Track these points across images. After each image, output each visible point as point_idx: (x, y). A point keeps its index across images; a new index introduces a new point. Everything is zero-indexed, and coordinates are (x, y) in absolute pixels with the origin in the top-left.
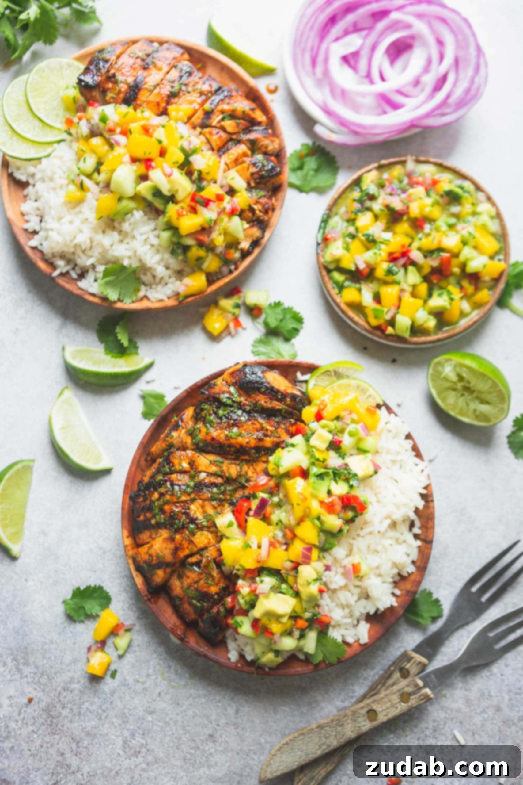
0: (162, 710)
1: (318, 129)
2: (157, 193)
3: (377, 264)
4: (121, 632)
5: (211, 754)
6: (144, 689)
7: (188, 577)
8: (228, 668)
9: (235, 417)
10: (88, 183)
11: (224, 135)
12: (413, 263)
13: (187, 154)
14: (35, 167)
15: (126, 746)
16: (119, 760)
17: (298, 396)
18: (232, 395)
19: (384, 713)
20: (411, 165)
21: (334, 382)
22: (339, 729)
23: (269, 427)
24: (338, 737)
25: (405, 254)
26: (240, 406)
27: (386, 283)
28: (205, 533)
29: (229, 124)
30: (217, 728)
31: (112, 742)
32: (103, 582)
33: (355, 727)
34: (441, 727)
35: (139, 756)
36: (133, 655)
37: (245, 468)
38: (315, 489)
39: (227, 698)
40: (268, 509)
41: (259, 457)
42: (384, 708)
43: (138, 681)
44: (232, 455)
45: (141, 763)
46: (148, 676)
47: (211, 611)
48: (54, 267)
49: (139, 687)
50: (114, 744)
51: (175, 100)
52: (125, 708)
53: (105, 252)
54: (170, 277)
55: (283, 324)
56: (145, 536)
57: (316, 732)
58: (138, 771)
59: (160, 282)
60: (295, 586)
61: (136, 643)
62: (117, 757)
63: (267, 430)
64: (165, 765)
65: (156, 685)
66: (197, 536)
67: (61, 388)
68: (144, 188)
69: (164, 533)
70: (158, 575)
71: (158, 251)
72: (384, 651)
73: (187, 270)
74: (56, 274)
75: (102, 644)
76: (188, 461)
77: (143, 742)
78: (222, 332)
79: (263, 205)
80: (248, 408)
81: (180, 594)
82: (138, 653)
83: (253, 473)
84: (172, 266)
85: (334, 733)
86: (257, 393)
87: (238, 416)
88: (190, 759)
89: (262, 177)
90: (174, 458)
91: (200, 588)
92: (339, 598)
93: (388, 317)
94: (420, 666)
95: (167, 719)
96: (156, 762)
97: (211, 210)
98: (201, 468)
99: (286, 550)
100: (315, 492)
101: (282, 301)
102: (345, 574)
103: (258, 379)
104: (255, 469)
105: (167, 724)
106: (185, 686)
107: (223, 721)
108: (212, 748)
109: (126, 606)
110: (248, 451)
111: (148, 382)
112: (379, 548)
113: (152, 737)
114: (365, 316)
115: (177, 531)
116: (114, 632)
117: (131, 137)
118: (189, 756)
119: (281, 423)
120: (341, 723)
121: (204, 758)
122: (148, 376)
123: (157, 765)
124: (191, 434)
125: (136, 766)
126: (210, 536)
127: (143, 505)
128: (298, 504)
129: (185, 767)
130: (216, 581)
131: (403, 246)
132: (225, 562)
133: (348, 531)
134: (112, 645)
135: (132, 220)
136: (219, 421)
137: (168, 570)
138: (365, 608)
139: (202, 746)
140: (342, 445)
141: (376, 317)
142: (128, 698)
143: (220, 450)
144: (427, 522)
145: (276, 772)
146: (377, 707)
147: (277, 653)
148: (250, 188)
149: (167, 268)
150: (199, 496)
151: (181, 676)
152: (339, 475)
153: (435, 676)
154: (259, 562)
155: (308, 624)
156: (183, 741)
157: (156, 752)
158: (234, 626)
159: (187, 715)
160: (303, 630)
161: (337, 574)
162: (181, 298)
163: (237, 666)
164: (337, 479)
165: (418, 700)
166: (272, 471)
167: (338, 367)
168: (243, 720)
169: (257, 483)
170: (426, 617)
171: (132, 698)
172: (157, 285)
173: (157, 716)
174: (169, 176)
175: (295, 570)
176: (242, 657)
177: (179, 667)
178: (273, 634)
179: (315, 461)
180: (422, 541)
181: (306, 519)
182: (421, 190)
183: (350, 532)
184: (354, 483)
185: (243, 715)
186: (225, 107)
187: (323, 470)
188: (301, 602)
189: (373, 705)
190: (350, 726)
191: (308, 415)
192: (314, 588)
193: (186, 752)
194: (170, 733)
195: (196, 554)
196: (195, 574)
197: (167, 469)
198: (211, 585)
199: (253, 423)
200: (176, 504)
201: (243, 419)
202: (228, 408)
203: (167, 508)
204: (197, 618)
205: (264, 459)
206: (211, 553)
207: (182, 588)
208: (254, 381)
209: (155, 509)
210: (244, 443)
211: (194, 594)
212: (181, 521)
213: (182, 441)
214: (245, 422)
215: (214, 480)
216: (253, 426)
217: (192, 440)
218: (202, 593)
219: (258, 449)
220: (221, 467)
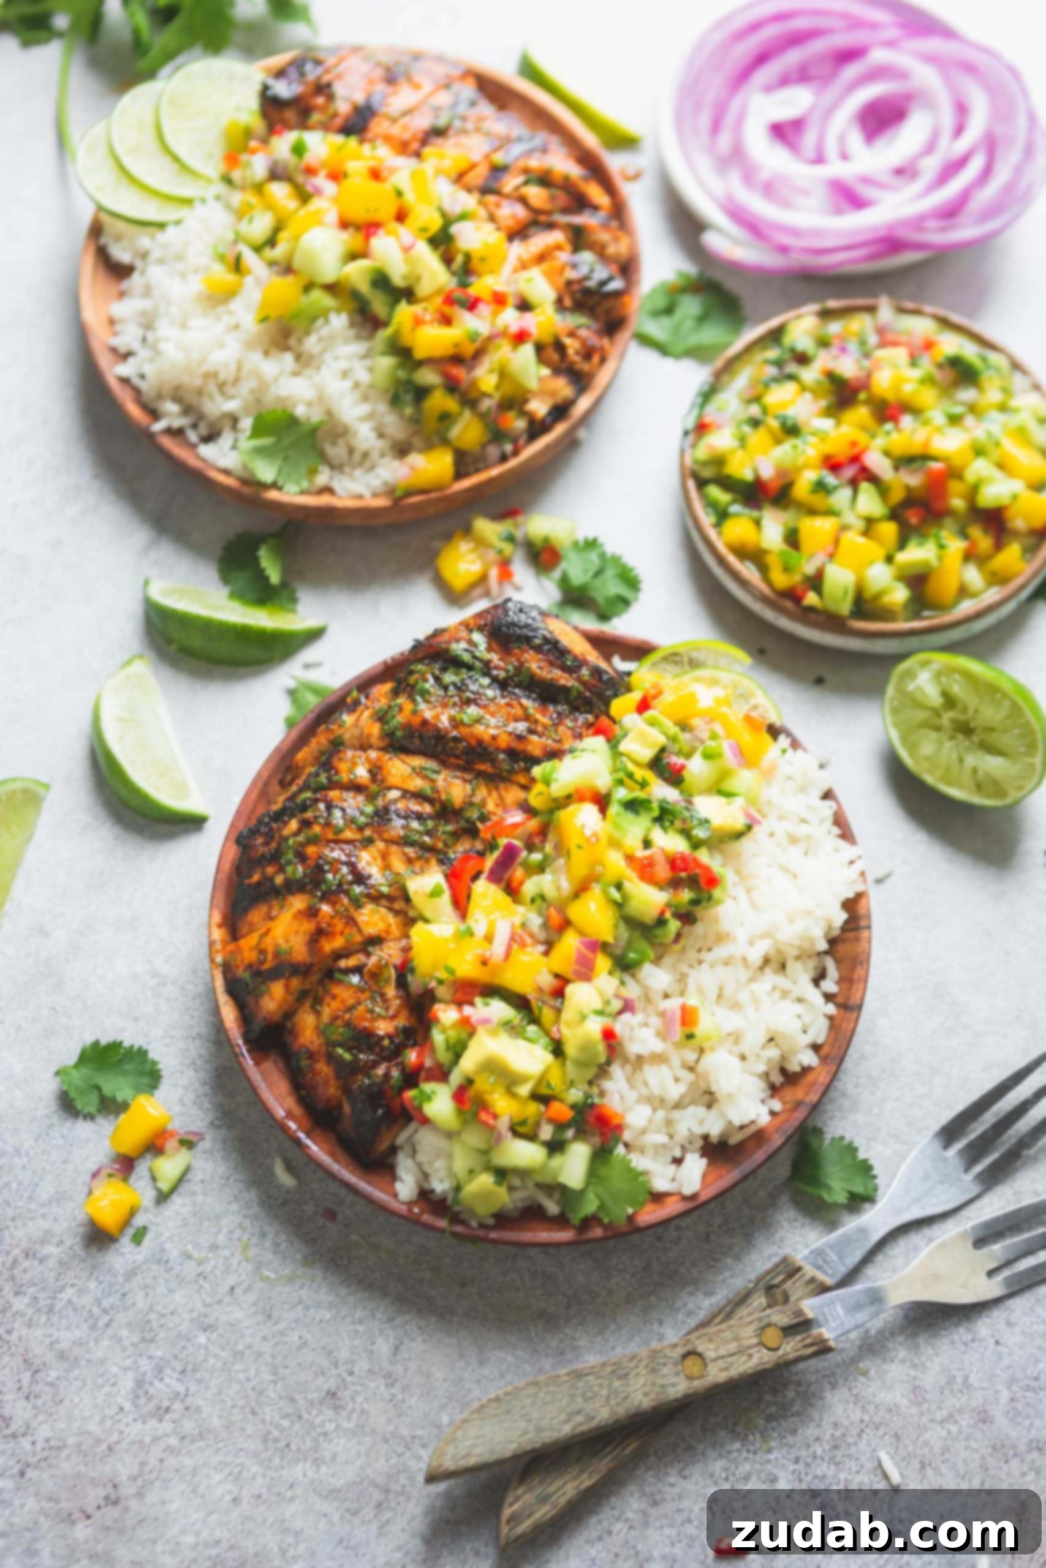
0: (232, 1325)
1: (712, 240)
2: (381, 281)
3: (799, 470)
4: (171, 1145)
5: (325, 1434)
6: (199, 1275)
7: (334, 997)
8: (391, 1212)
9: (474, 687)
10: (250, 258)
11: (521, 212)
12: (873, 479)
13: (448, 221)
14: (153, 237)
15: (141, 1392)
16: (119, 1421)
17: (607, 673)
18: (475, 645)
19: (721, 1364)
20: (886, 311)
21: (685, 673)
22: (617, 1383)
23: (539, 716)
24: (613, 1402)
25: (855, 459)
26: (487, 669)
27: (812, 512)
28: (383, 911)
29: (536, 194)
30: (349, 1379)
31: (112, 1381)
32: (148, 1043)
33: (653, 1384)
34: (850, 1440)
35: (167, 1417)
36: (187, 1200)
37: (482, 792)
38: (617, 827)
39: (378, 1316)
40: (519, 873)
41: (512, 772)
42: (722, 1352)
43: (189, 1257)
44: (457, 757)
45: (167, 1435)
46: (214, 1247)
47: (374, 1072)
48: (155, 414)
49: (191, 1269)
50: (114, 1385)
51: (439, 141)
52: (151, 1310)
53: (262, 387)
54: (382, 455)
55: (597, 583)
56: (256, 916)
57: (566, 1382)
58: (157, 1451)
59: (361, 464)
60: (554, 1029)
61: (197, 1175)
62: (117, 1414)
63: (536, 722)
64: (221, 1445)
65: (227, 1270)
66: (364, 911)
67: (126, 657)
68: (357, 273)
70: (271, 994)
71: (365, 398)
72: (738, 1258)
73: (417, 441)
74: (158, 426)
75: (126, 1164)
76: (367, 766)
77: (180, 1388)
78: (473, 586)
79: (584, 342)
80: (502, 674)
81: (312, 1042)
82: (199, 1198)
83: (497, 805)
84: (389, 431)
85: (605, 1392)
86: (525, 647)
87: (481, 686)
88: (276, 1440)
89: (587, 292)
90: (341, 759)
91: (356, 1022)
92: (646, 1084)
93: (810, 569)
94: (812, 1286)
95: (240, 1347)
96: (201, 1436)
97: (480, 316)
98: (392, 780)
99: (546, 953)
100: (617, 834)
101: (601, 540)
102: (663, 1035)
103: (530, 621)
104: (501, 798)
105: (238, 1355)
106: (291, 1279)
107: (363, 1366)
108: (330, 1420)
109: (190, 1097)
110: (491, 754)
111: (307, 666)
112: (744, 996)
113: (200, 1381)
114: (764, 568)
115: (327, 897)
116: (154, 1146)
117: (347, 184)
118: (276, 1433)
119: (567, 717)
120: (624, 1372)
121: (308, 1441)
122: (309, 654)
123: (202, 1444)
124: (381, 717)
125: (155, 1440)
126: (391, 919)
127: (262, 850)
128: (579, 847)
129: (264, 1455)
130: (391, 1012)
131: (854, 444)
132: (415, 963)
133: (678, 937)
134: (146, 1174)
135: (325, 331)
136: (441, 692)
137: (295, 982)
138: (701, 1122)
139: (309, 1413)
140: (686, 774)
141: (787, 569)
142: (161, 1289)
143: (436, 746)
144: (852, 969)
145: (465, 1457)
146: (709, 1350)
147: (501, 1174)
148: (559, 303)
149: (381, 435)
150: (380, 834)
151: (284, 1258)
152: (671, 818)
153: (843, 1307)
154: (484, 963)
155: (574, 1119)
156: (267, 1397)
157: (204, 1415)
158: (416, 1103)
159: (286, 1343)
160: (560, 1126)
161: (646, 1025)
162: (399, 493)
163: (410, 1210)
164: (667, 824)
165: (800, 1345)
166: (535, 799)
167: (698, 649)
168: (406, 1369)
169: (502, 820)
170: (837, 1189)
171: (172, 1291)
172: (354, 467)
173: (221, 1336)
174: (407, 249)
175: (559, 993)
176: (425, 1195)
177: (283, 1237)
178: (495, 1116)
179: (624, 778)
180: (839, 1006)
181: (594, 885)
182: (900, 354)
183: (682, 942)
184: (700, 833)
185: (410, 1358)
186: (534, 163)
187: (639, 794)
188: (563, 1065)
189: (697, 1342)
190: (641, 1381)
191: (622, 706)
192: (594, 1027)
193: (271, 1423)
194: (242, 1376)
195: (357, 952)
196: (351, 991)
197: (323, 778)
198: (380, 1017)
199: (508, 705)
200: (332, 845)
201: (490, 693)
202: (464, 671)
203: (311, 850)
204: (339, 1093)
205: (522, 779)
206: (390, 953)
207: (317, 1028)
208: (522, 624)
209: (286, 854)
210: (486, 738)
211: (342, 1034)
212: (338, 876)
213: (362, 733)
214: (493, 699)
215: (415, 807)
216: (509, 709)
217: (382, 729)
218: (360, 1032)
219: (513, 754)
220: (432, 781)
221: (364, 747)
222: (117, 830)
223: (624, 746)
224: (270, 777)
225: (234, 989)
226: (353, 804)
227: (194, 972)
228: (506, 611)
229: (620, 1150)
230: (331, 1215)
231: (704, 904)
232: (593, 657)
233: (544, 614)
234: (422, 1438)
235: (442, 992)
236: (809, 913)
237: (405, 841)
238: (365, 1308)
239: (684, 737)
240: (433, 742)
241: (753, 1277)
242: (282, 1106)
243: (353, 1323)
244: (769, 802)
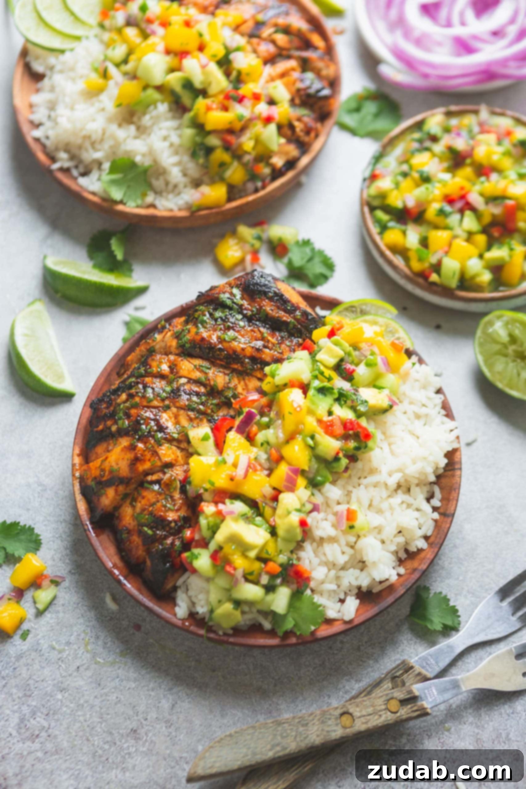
0: (77, 689)
1: (384, 70)
2: (188, 85)
3: (429, 202)
4: (45, 583)
5: (129, 754)
6: (59, 659)
7: (143, 498)
8: (173, 625)
9: (232, 320)
10: (113, 70)
11: (272, 48)
12: (473, 209)
13: (228, 51)
14: (57, 58)
15: (22, 725)
16: (9, 742)
17: (311, 315)
18: (234, 296)
19: (363, 720)
20: (484, 113)
21: (357, 318)
22: (301, 729)
23: (270, 338)
24: (298, 739)
25: (463, 197)
26: (240, 309)
27: (436, 227)
28: (174, 448)
29: (281, 39)
30: (144, 722)
31: (6, 718)
32: (35, 524)
33: (323, 730)
35: (37, 740)
36: (54, 616)
37: (235, 381)
38: (313, 403)
39: (163, 687)
40: (254, 428)
41: (253, 370)
42: (364, 713)
43: (54, 649)
44: (221, 360)
45: (37, 751)
46: (68, 643)
47: (165, 542)
48: (53, 159)
49: (54, 655)
50: (7, 720)
51: (225, 6)
52: (30, 678)
53: (117, 145)
54: (185, 186)
55: (309, 265)
56: (100, 449)
57: (271, 727)
58: (30, 760)
59: (172, 191)
60: (272, 519)
61: (60, 601)
62: (8, 737)
63: (268, 341)
64: (68, 757)
65: (76, 657)
66: (163, 448)
67: (31, 299)
68: (174, 79)
69: (125, 442)
70: (106, 495)
71: (176, 153)
72: (376, 661)
73: (206, 179)
74: (55, 166)
75: (19, 593)
76: (168, 364)
77: (46, 724)
78: (236, 265)
79: (306, 125)
80: (249, 313)
81: (130, 524)
82: (61, 615)
83: (243, 389)
84: (190, 172)
85: (294, 733)
86: (263, 297)
87: (237, 319)
88: (100, 756)
89: (309, 96)
90: (153, 360)
91: (156, 512)
92: (325, 554)
93: (433, 260)
94: (418, 678)
95: (82, 701)
96: (56, 752)
97: (245, 107)
98: (182, 373)
99: (269, 475)
100: (313, 407)
101: (313, 240)
102: (335, 526)
103: (267, 283)
104: (246, 385)
106: (112, 664)
107: (153, 715)
108: (133, 746)
109: (58, 556)
110: (241, 359)
111: (137, 309)
112: (385, 506)
113: (57, 720)
114: (407, 259)
115: (141, 439)
116: (36, 584)
117: (171, 29)
118: (100, 752)
119: (286, 339)
120: (305, 722)
121: (119, 757)
122: (139, 302)
123: (57, 757)
124: (178, 336)
125: (30, 753)
126: (179, 453)
127: (105, 411)
128: (290, 413)
129: (93, 765)
130: (176, 507)
131: (462, 188)
132: (191, 479)
133: (347, 469)
134: (30, 600)
135: (154, 113)
136: (213, 322)
137: (121, 488)
138: (357, 579)
139: (121, 741)
140: (355, 375)
141: (420, 260)
142: (36, 666)
143: (209, 353)
144: (450, 493)
145: (210, 768)
146: (356, 711)
147: (238, 603)
148: (292, 102)
149: (185, 175)
150: (174, 403)
151: (109, 651)
152: (345, 399)
153: (437, 690)
154: (232, 479)
155: (281, 572)
156: (96, 731)
157: (59, 740)
158: (189, 560)
159: (108, 700)
160: (273, 576)
161: (326, 520)
162: (194, 209)
163: (183, 624)
164: (343, 402)
165: (410, 711)
166: (266, 386)
167: (366, 304)
168: (178, 718)
169: (246, 397)
170: (436, 622)
171: (43, 668)
172: (168, 193)
173: (70, 694)
174: (204, 67)
175: (275, 499)
176: (192, 615)
177: (110, 639)
178: (235, 569)
179: (318, 375)
180: (441, 514)
181: (298, 436)
182: (491, 138)
183: (349, 472)
184: (362, 408)
185: (181, 712)
186: (281, 21)
187: (327, 384)
188: (276, 541)
189: (349, 707)
190: (316, 728)
191: (319, 334)
192: (295, 518)
193: (98, 746)
194: (82, 719)
195: (158, 471)
196: (154, 494)
197: (142, 370)
198: (170, 510)
199: (252, 331)
200: (146, 409)
201: (242, 324)
202: (227, 310)
203: (133, 412)
204: (144, 553)
205: (259, 375)
206: (178, 473)
207: (133, 516)
208: (262, 284)
209: (119, 413)
210: (238, 349)
211: (147, 519)
212: (149, 427)
213: (166, 345)
214: (243, 327)
215: (195, 388)
216: (253, 333)
217: (178, 343)
218: (158, 518)
219: (254, 359)
220: (206, 374)
221: (167, 353)
222: (22, 400)
223: (319, 357)
224: (112, 370)
225: (86, 492)
226: (159, 385)
227: (63, 484)
228: (253, 277)
229: (308, 592)
230: (138, 627)
231: (363, 450)
232: (303, 305)
233: (275, 279)
234: (186, 758)
235: (206, 496)
236: (425, 459)
237: (189, 408)
238: (155, 682)
239: (355, 354)
240: (207, 351)
241: (385, 672)
242: (111, 561)
243: (148, 690)
244: (404, 394)
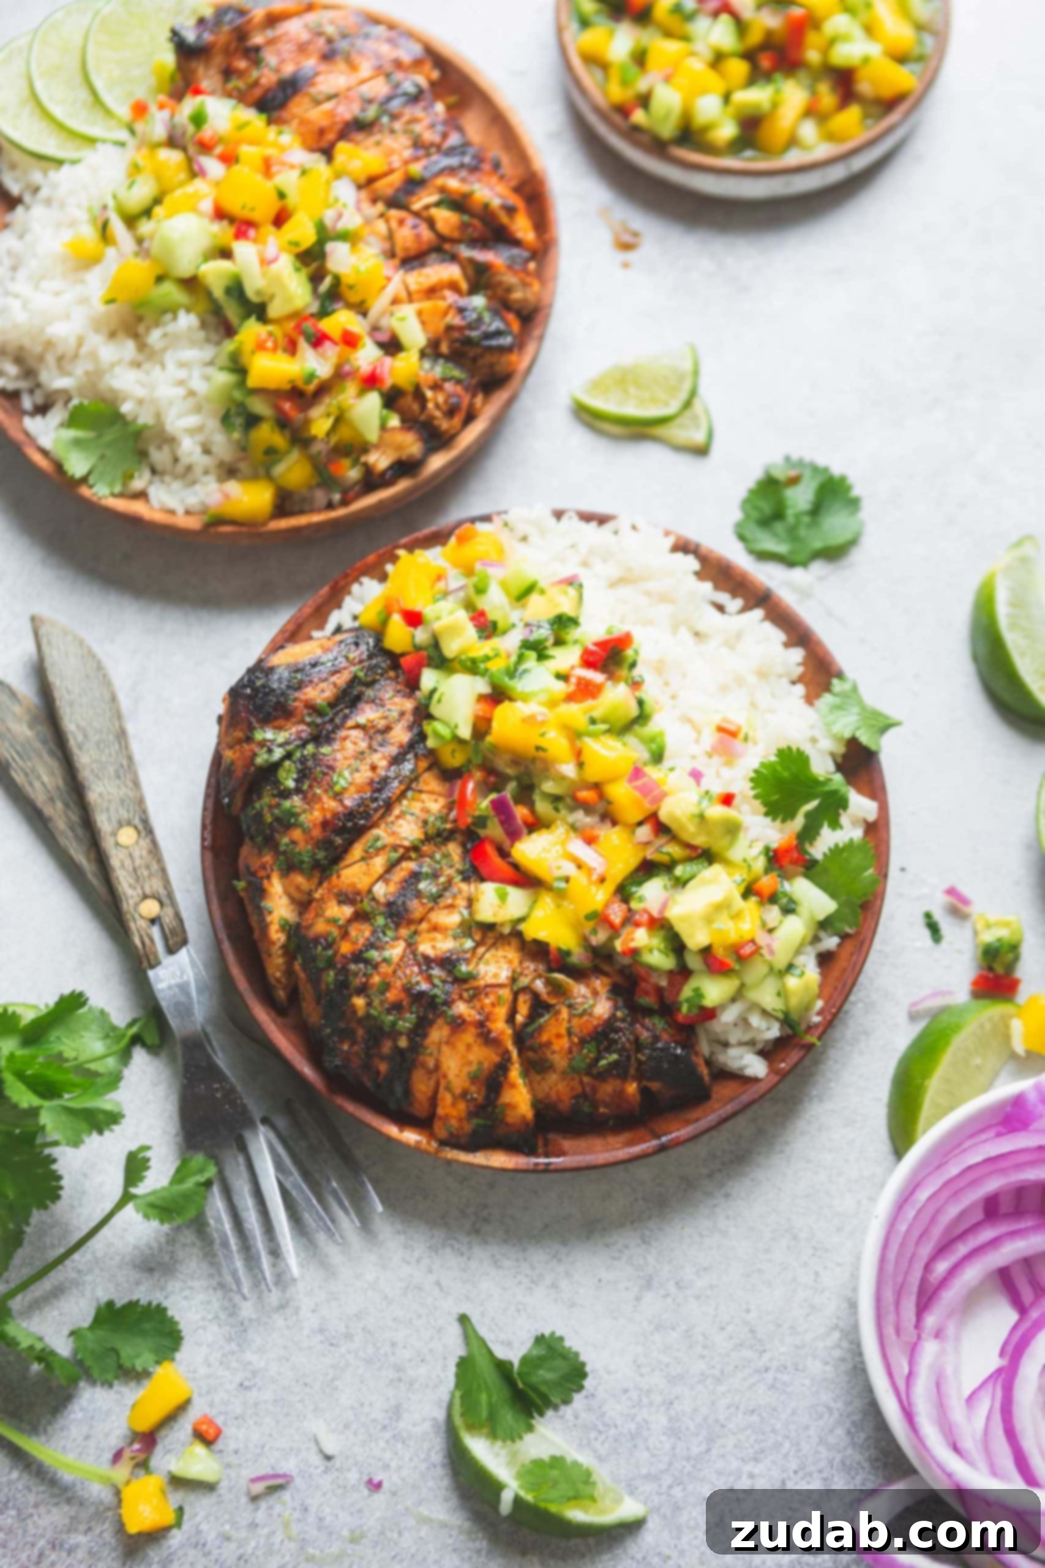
2: (236, 289)
10: (118, 228)
11: (426, 234)
13: (324, 235)
14: (45, 173)
29: (445, 218)
51: (359, 136)
53: (97, 373)
54: (206, 472)
59: (182, 477)
68: (215, 272)
71: (198, 409)
73: (243, 468)
79: (448, 398)
84: (216, 449)
89: (468, 342)
117: (236, 168)
135: (171, 328)
148: (429, 349)
149: (207, 451)
162: (212, 518)
172: (176, 477)
174: (265, 262)
186: (453, 183)
